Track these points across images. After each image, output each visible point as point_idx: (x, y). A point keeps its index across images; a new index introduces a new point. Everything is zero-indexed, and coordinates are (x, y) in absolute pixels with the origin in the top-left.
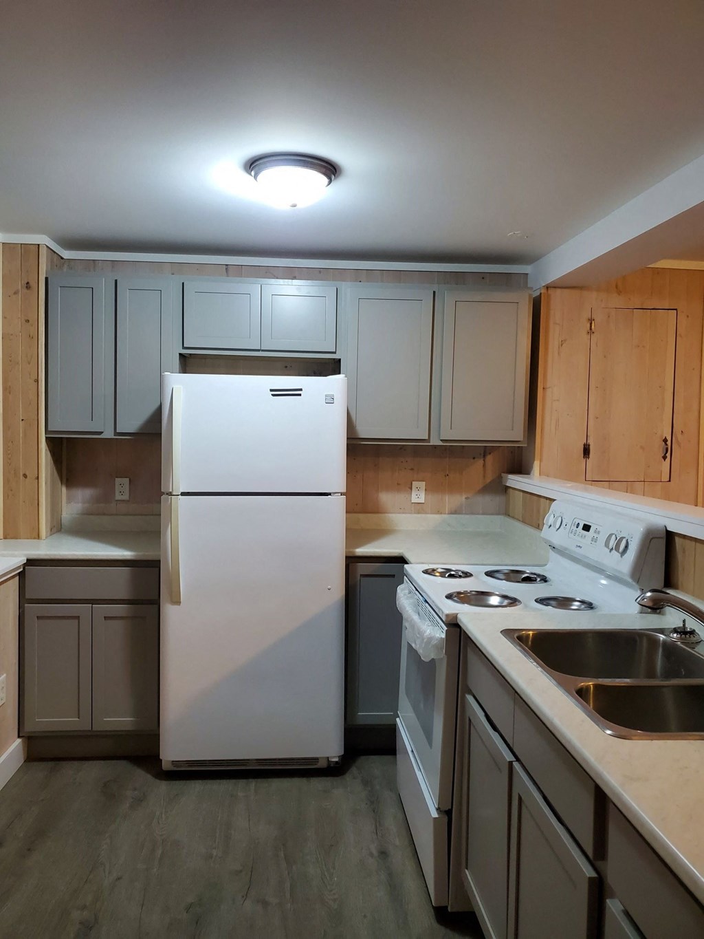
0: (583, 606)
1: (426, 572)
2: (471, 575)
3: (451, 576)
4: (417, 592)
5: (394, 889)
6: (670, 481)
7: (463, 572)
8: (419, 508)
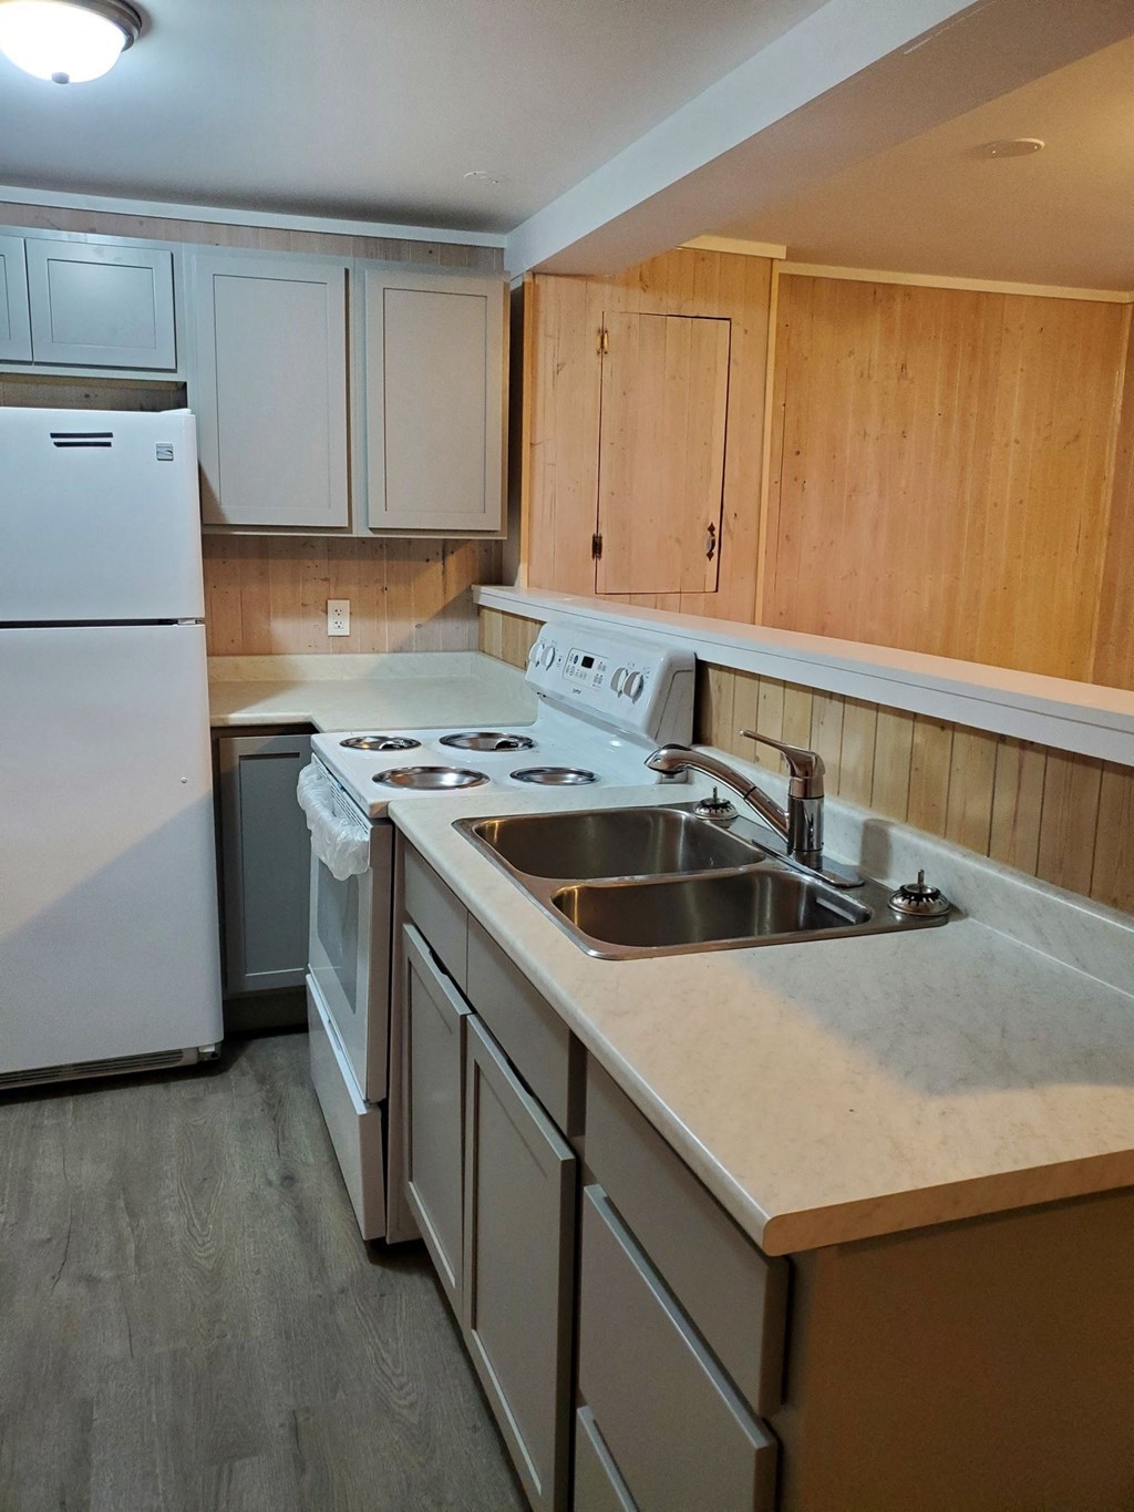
0: (580, 779)
1: (346, 744)
2: (418, 744)
3: (388, 747)
4: (330, 776)
5: (305, 1225)
6: (717, 591)
7: (405, 741)
8: (340, 645)
